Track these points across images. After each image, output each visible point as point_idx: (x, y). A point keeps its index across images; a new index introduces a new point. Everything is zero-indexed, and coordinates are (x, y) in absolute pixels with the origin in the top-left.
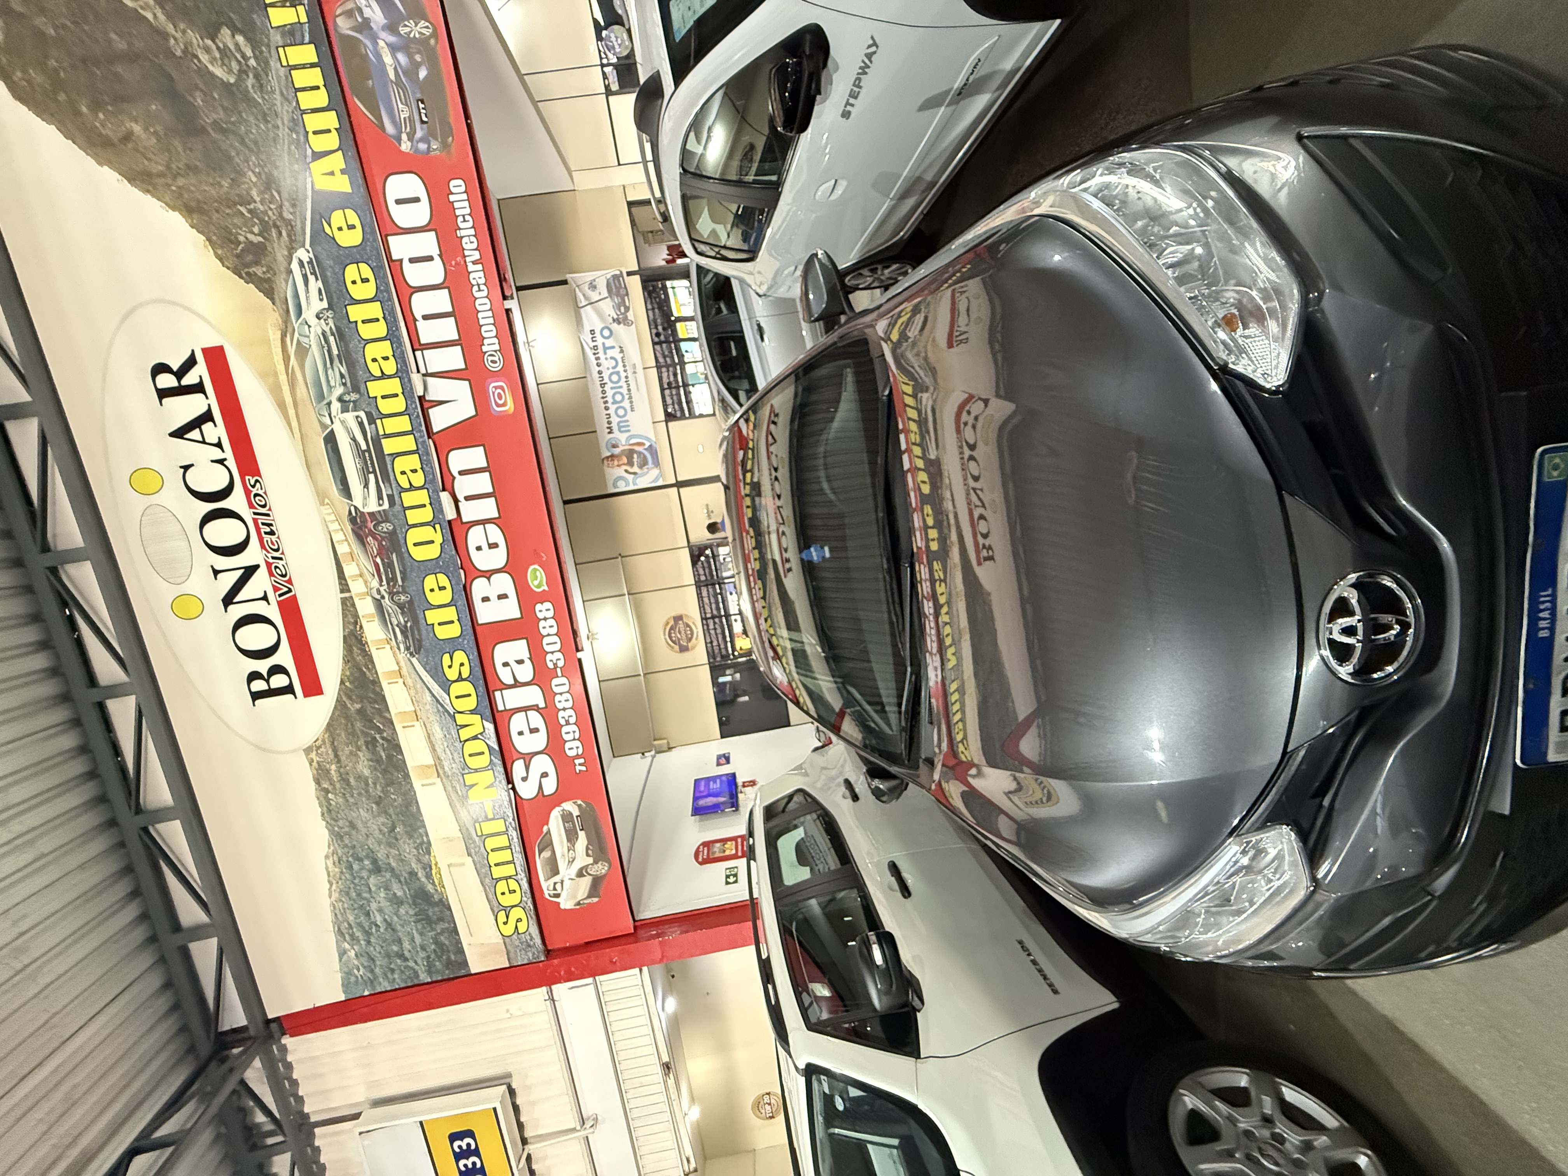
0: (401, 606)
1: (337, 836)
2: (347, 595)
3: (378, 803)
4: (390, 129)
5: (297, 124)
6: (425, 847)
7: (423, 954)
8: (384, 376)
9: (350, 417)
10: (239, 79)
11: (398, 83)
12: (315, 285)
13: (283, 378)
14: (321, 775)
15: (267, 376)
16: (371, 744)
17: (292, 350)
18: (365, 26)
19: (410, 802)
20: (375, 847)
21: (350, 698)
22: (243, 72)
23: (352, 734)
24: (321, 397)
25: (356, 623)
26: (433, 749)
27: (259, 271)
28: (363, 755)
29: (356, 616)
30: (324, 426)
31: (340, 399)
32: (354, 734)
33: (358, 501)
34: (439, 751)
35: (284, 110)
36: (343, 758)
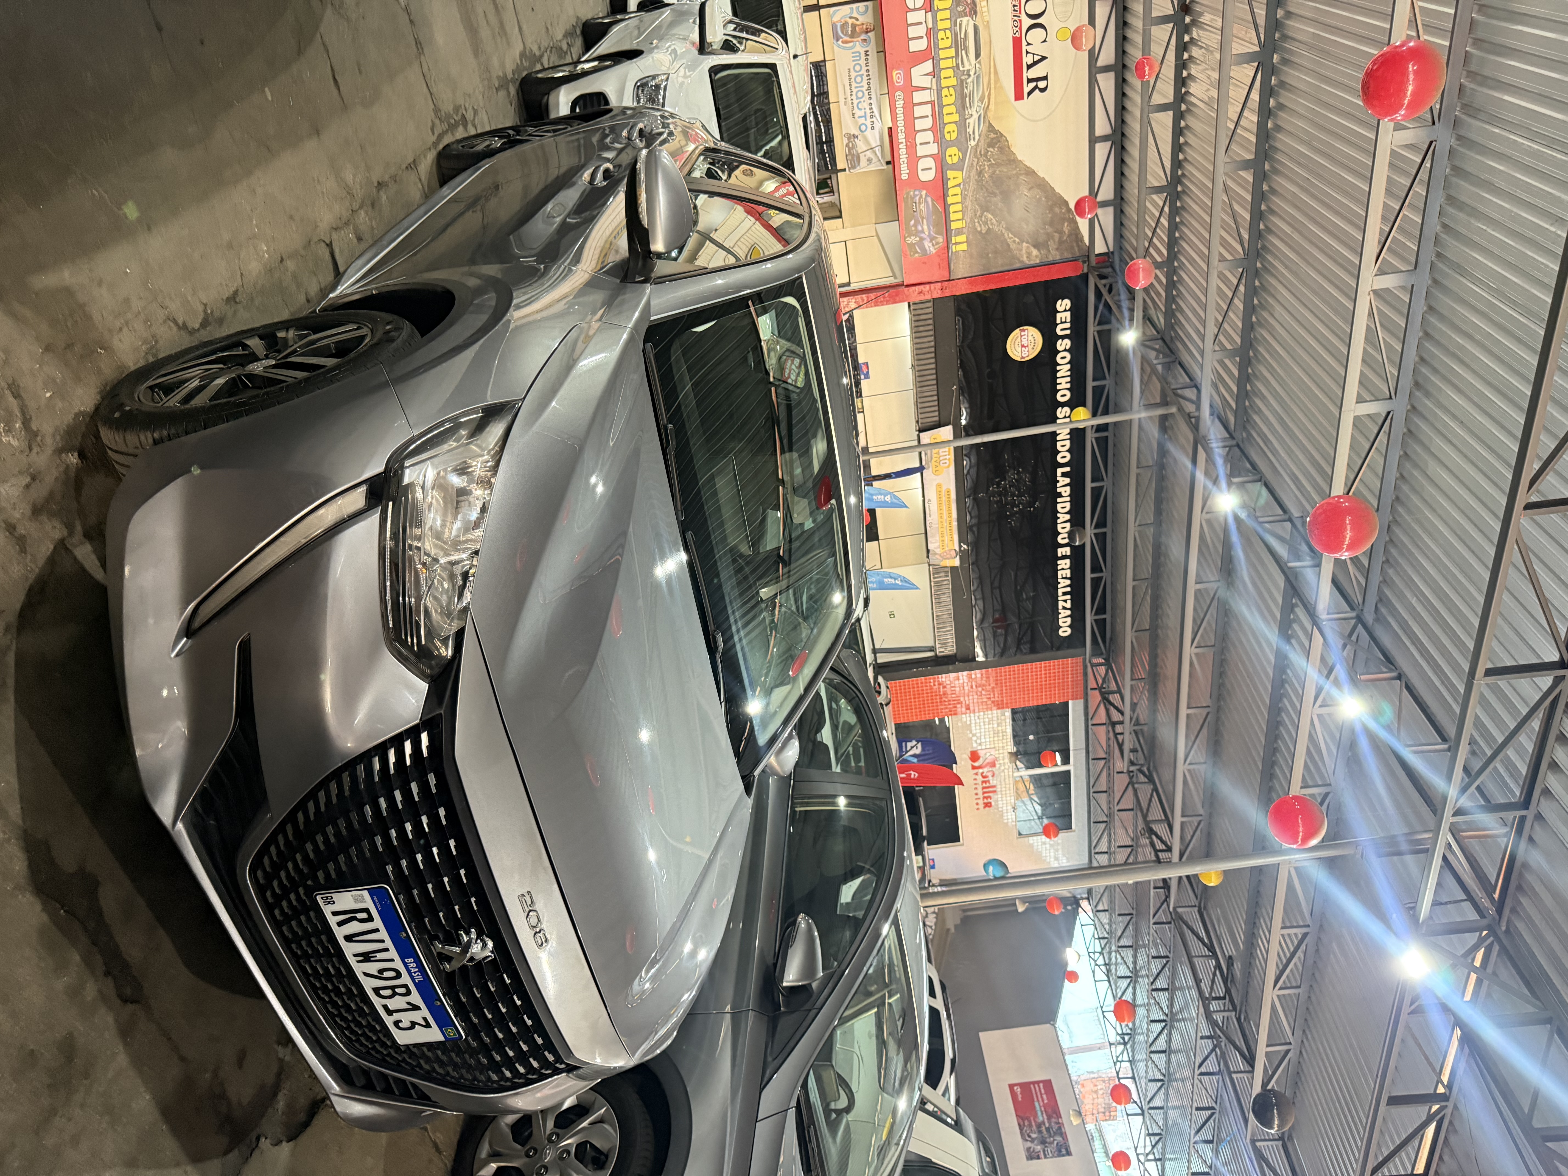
4: (929, 199)
5: (964, 197)
8: (948, 87)
9: (967, 67)
10: (982, 214)
11: (923, 218)
12: (970, 130)
13: (992, 86)
15: (999, 88)
17: (986, 100)
18: (932, 239)
22: (981, 217)
24: (978, 77)
27: (992, 135)
30: (979, 63)
31: (969, 76)
33: (971, 23)
35: (968, 203)
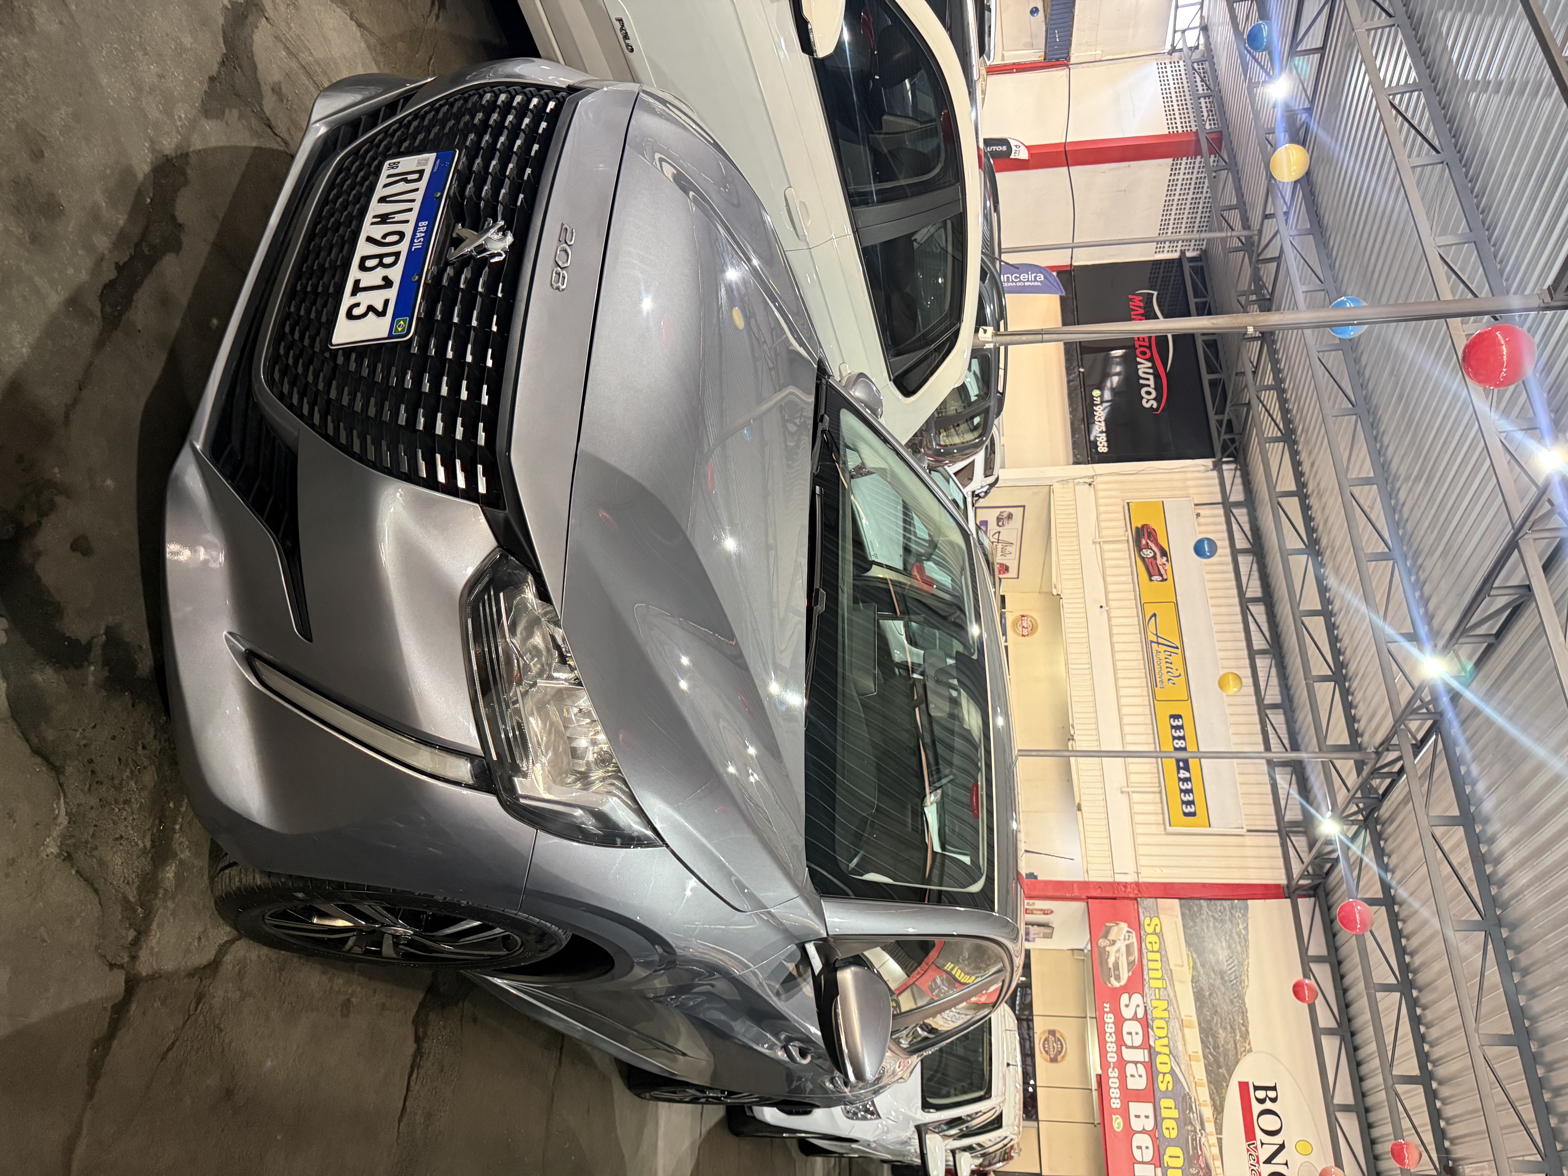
0: (1191, 1123)
1: (1241, 997)
2: (1219, 1136)
3: (1216, 1011)
6: (1195, 980)
7: (1203, 917)
14: (1245, 1035)
16: (1216, 1048)
19: (1199, 1009)
20: (1221, 986)
21: (1224, 1076)
23: (1226, 1055)
25: (1216, 1119)
26: (1183, 1036)
28: (1221, 1041)
29: (1215, 1123)
32: (1225, 1055)
34: (1180, 1035)
36: (1232, 1042)
